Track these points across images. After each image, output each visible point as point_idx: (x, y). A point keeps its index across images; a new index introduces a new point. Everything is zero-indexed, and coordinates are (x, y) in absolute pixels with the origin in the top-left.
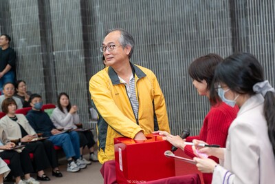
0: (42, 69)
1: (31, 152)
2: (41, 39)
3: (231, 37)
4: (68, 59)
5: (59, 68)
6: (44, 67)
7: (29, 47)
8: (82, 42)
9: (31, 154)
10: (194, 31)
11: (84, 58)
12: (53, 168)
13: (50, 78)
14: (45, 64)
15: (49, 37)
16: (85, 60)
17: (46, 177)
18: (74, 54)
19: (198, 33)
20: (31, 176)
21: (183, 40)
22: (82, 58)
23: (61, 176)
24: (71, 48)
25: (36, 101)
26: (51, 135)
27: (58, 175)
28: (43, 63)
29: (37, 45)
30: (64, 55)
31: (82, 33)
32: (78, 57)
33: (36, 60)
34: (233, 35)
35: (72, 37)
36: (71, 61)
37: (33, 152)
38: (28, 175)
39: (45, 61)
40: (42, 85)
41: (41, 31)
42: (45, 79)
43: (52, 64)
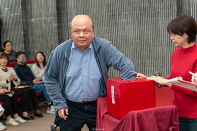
0: (23, 33)
1: (19, 97)
2: (22, 9)
3: (176, 9)
4: (44, 25)
5: (37, 32)
6: (24, 31)
7: (12, 15)
8: (56, 11)
9: (19, 99)
10: (147, 4)
11: (57, 24)
12: (36, 110)
13: (28, 40)
14: (25, 28)
15: (28, 7)
16: (58, 26)
17: (31, 117)
18: (49, 21)
19: (150, 6)
20: (19, 116)
21: (138, 12)
22: (55, 25)
23: (42, 116)
24: (46, 16)
25: (23, 57)
26: (33, 84)
27: (40, 116)
28: (23, 28)
29: (19, 13)
30: (41, 22)
31: (55, 4)
32: (52, 24)
33: (18, 26)
34: (178, 8)
35: (48, 7)
36: (46, 27)
37: (20, 97)
38: (16, 115)
39: (25, 26)
40: (22, 45)
41: (22, 2)
42: (25, 41)
43: (30, 29)
